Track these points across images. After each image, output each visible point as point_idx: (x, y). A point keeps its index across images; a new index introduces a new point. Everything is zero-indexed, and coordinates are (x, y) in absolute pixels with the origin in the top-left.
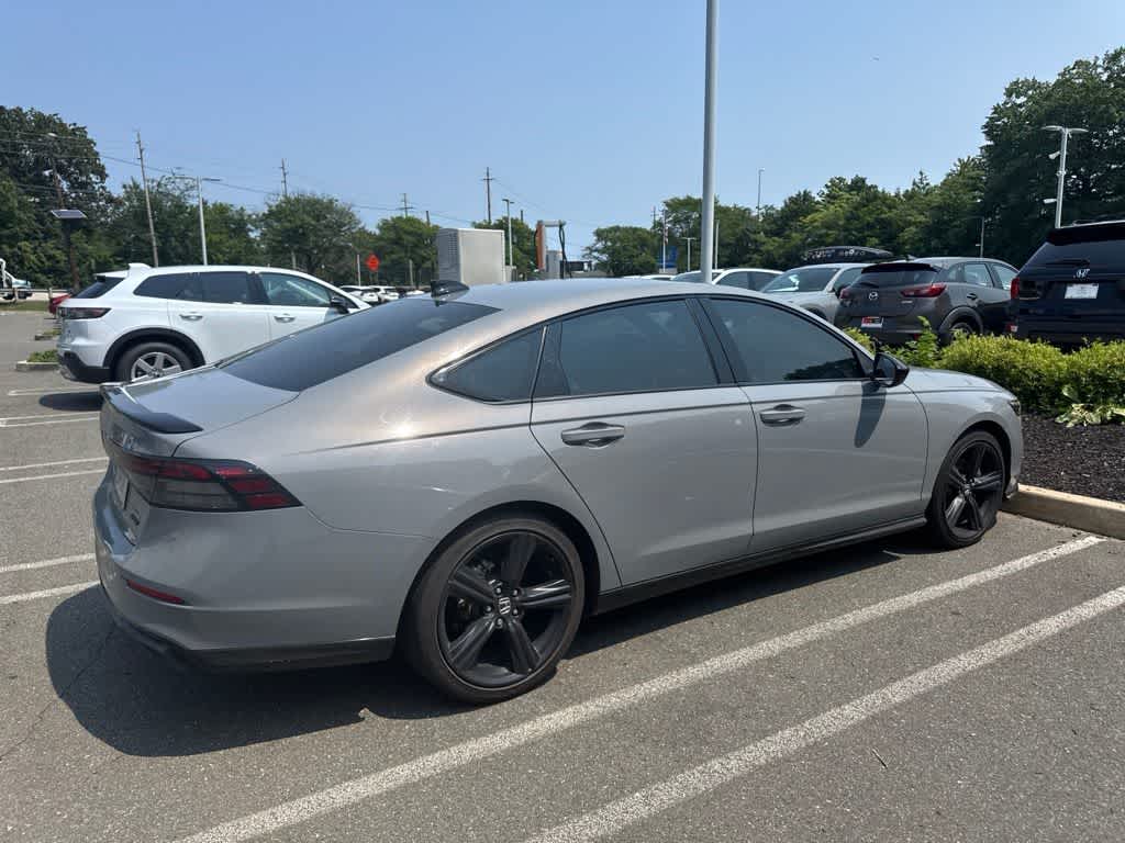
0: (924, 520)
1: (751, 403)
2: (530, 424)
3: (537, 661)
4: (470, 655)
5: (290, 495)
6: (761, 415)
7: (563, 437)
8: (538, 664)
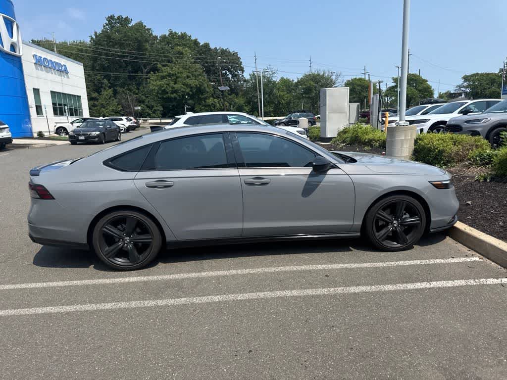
0: (359, 234)
1: (240, 176)
2: (134, 179)
3: (139, 260)
4: (113, 252)
5: (51, 196)
6: (245, 181)
7: (146, 184)
8: (140, 261)
